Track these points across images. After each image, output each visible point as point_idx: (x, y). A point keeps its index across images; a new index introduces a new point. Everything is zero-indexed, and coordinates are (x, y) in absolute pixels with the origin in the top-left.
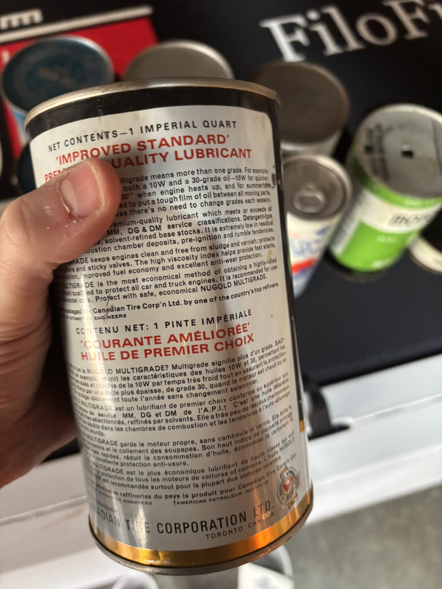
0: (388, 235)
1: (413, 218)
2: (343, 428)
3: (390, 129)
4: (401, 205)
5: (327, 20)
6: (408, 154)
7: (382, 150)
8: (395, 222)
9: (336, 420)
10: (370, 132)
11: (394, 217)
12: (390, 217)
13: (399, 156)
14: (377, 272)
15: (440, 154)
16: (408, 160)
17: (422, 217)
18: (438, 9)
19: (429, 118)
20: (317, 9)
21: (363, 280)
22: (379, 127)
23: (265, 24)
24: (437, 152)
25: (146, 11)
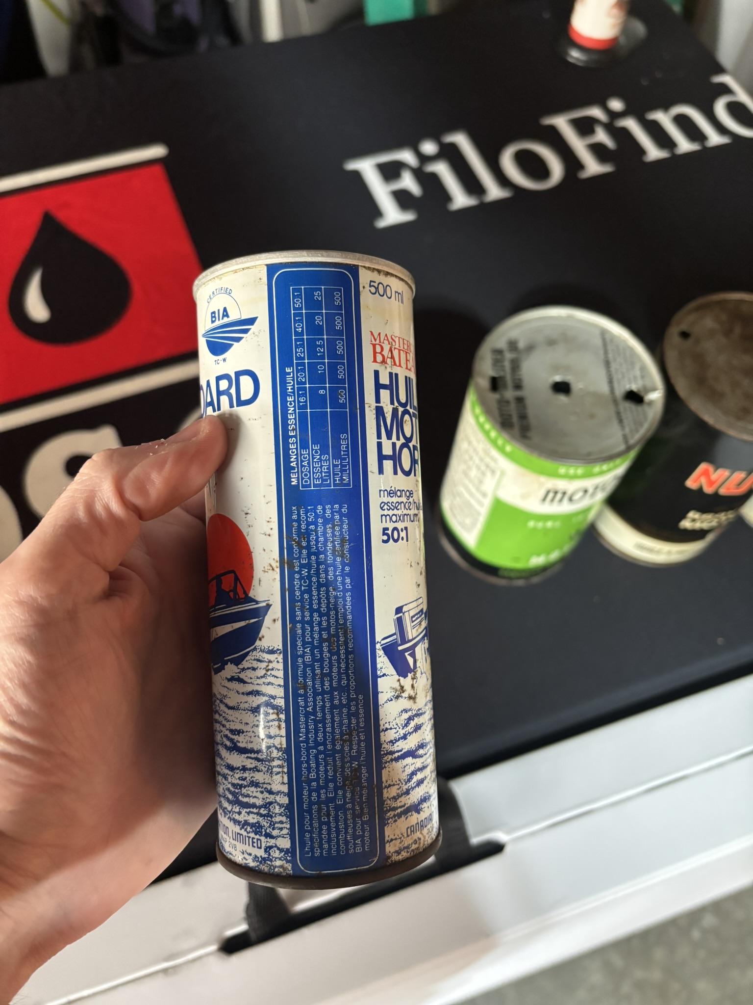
0: (545, 517)
1: (579, 494)
2: (494, 849)
4: (554, 475)
6: (562, 388)
7: (518, 386)
8: (551, 500)
9: (477, 838)
10: (498, 352)
11: (548, 492)
12: (542, 493)
13: (549, 393)
14: (544, 569)
15: (616, 385)
16: (562, 398)
17: (596, 488)
18: (631, 124)
19: (595, 326)
20: (436, 137)
21: (520, 583)
22: (513, 345)
23: (353, 165)
24: (611, 382)
25: (157, 151)
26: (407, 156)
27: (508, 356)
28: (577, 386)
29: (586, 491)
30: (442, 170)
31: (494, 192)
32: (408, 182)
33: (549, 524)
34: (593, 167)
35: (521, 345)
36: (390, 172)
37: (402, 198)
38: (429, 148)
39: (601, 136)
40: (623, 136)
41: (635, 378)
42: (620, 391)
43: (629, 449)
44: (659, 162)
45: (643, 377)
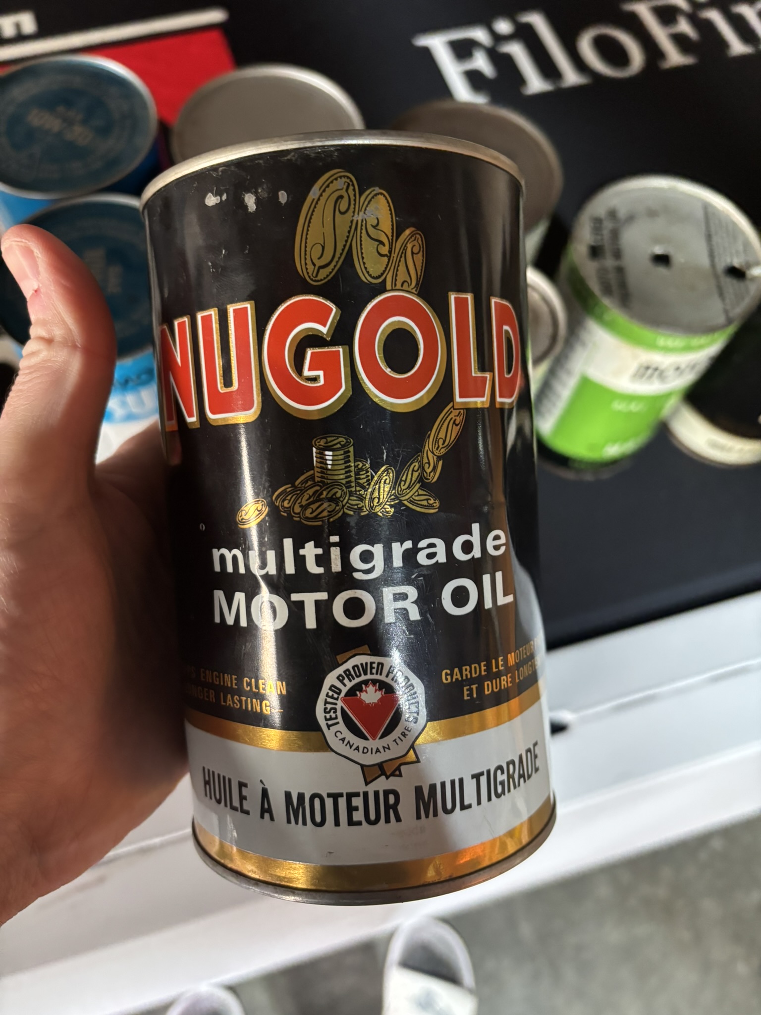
0: (630, 398)
1: (671, 369)
2: (557, 729)
4: (652, 346)
5: (526, 35)
6: (663, 260)
7: (618, 254)
8: (642, 376)
10: (598, 223)
11: (640, 367)
12: (633, 367)
13: (648, 264)
14: (614, 463)
15: (717, 260)
16: (661, 270)
17: (687, 366)
18: (715, 16)
19: (699, 199)
20: (511, 15)
21: (589, 477)
22: (612, 214)
23: (424, 41)
24: (712, 255)
25: (215, 16)
26: (480, 34)
27: (608, 225)
28: (678, 258)
29: (678, 369)
30: (517, 51)
31: (571, 77)
32: (481, 63)
33: (634, 407)
34: (675, 57)
35: (622, 213)
36: (462, 50)
37: (475, 79)
38: (503, 27)
39: (684, 27)
40: (706, 28)
41: (737, 252)
42: (722, 264)
43: (729, 321)
44: (743, 58)
45: (745, 251)
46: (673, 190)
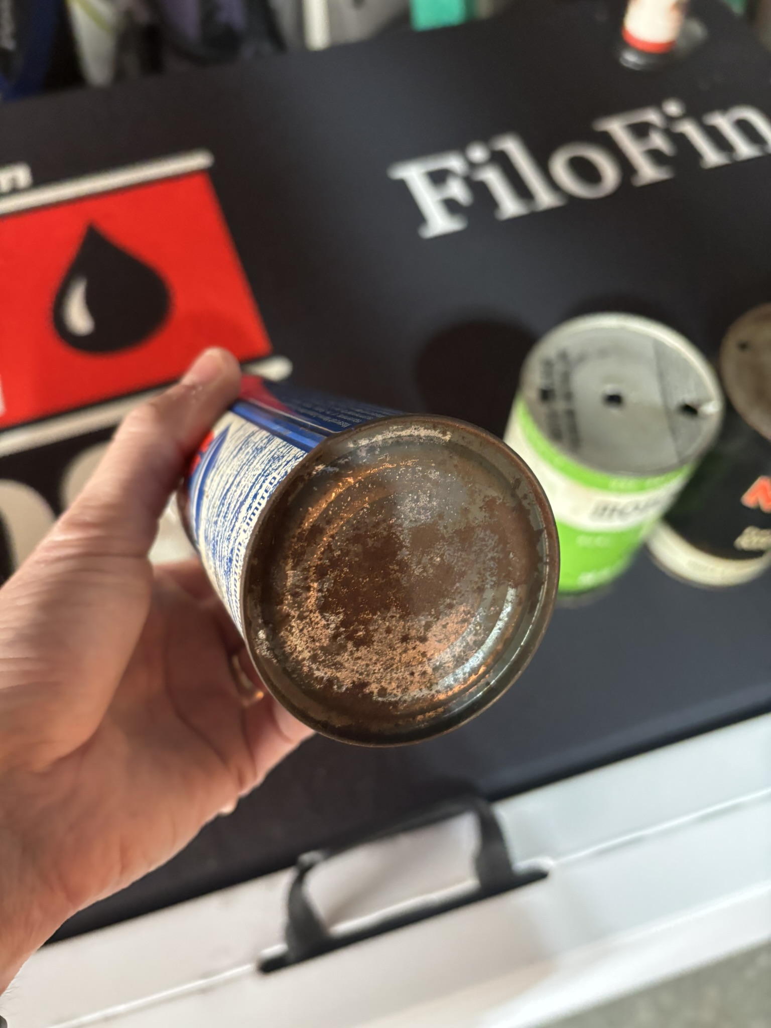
0: (594, 534)
1: (630, 509)
2: (537, 876)
3: (582, 358)
4: (605, 488)
5: (501, 161)
6: (615, 399)
7: (569, 396)
8: (602, 514)
9: (521, 863)
10: (548, 365)
11: (598, 507)
12: (591, 507)
13: (600, 405)
15: (669, 397)
16: (614, 412)
17: (648, 503)
20: (485, 141)
22: (563, 356)
24: (664, 392)
25: (200, 161)
29: (637, 506)
33: (598, 541)
35: (573, 354)
41: (689, 388)
42: (674, 402)
43: (682, 463)
44: (718, 169)
45: (696, 387)
46: (623, 329)
